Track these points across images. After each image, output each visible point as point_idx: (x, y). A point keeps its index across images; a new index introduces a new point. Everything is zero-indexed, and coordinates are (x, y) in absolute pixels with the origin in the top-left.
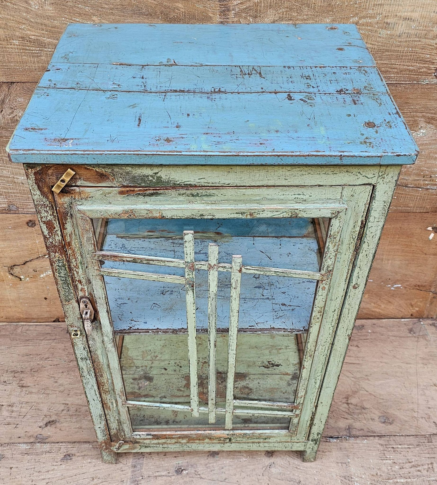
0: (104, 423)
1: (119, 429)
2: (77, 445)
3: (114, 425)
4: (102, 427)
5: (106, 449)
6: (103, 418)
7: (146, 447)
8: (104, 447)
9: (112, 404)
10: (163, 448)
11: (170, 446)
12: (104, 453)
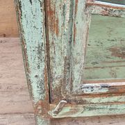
0: (43, 65)
1: (64, 79)
2: (8, 116)
3: (58, 71)
4: (40, 75)
5: (42, 114)
6: (44, 54)
7: (91, 109)
8: (40, 112)
9: (64, 14)
10: (110, 109)
11: (120, 107)
12: (39, 120)
